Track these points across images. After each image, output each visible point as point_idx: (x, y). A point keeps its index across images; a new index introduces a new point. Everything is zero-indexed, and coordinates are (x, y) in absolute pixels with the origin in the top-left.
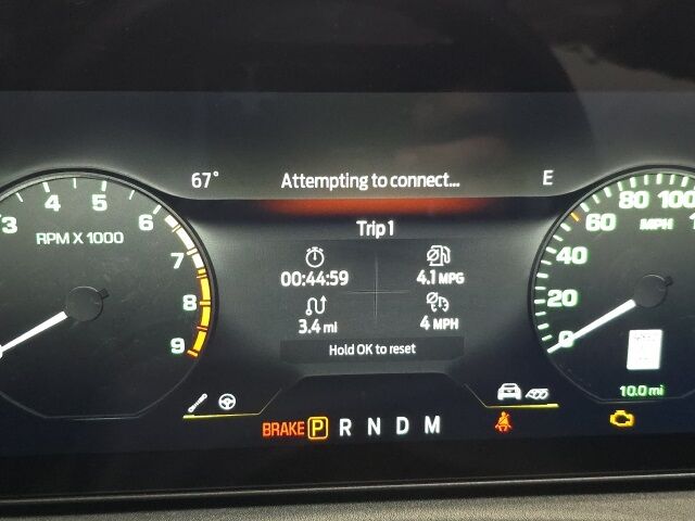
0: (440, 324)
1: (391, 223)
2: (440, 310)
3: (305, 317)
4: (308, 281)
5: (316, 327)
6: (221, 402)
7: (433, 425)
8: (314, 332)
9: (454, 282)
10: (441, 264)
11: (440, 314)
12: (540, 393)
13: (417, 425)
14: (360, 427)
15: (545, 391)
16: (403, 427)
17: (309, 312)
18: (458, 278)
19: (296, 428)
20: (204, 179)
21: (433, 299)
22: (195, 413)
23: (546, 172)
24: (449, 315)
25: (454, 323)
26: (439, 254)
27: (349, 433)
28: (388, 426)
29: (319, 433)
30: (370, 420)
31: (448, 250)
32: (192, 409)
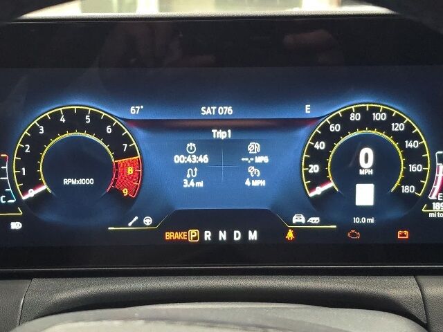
0: (256, 183)
1: (229, 131)
2: (255, 176)
3: (186, 178)
4: (188, 160)
5: (192, 184)
6: (144, 221)
7: (253, 236)
8: (191, 186)
9: (263, 161)
10: (255, 152)
11: (255, 178)
12: (315, 220)
13: (245, 236)
14: (215, 236)
15: (318, 219)
16: (237, 236)
17: (188, 176)
18: (265, 159)
19: (182, 236)
20: (136, 109)
21: (252, 170)
22: (132, 226)
23: (307, 106)
24: (261, 178)
25: (263, 183)
26: (254, 147)
27: (210, 239)
28: (230, 236)
29: (194, 239)
30: (220, 232)
31: (259, 145)
32: (130, 224)
